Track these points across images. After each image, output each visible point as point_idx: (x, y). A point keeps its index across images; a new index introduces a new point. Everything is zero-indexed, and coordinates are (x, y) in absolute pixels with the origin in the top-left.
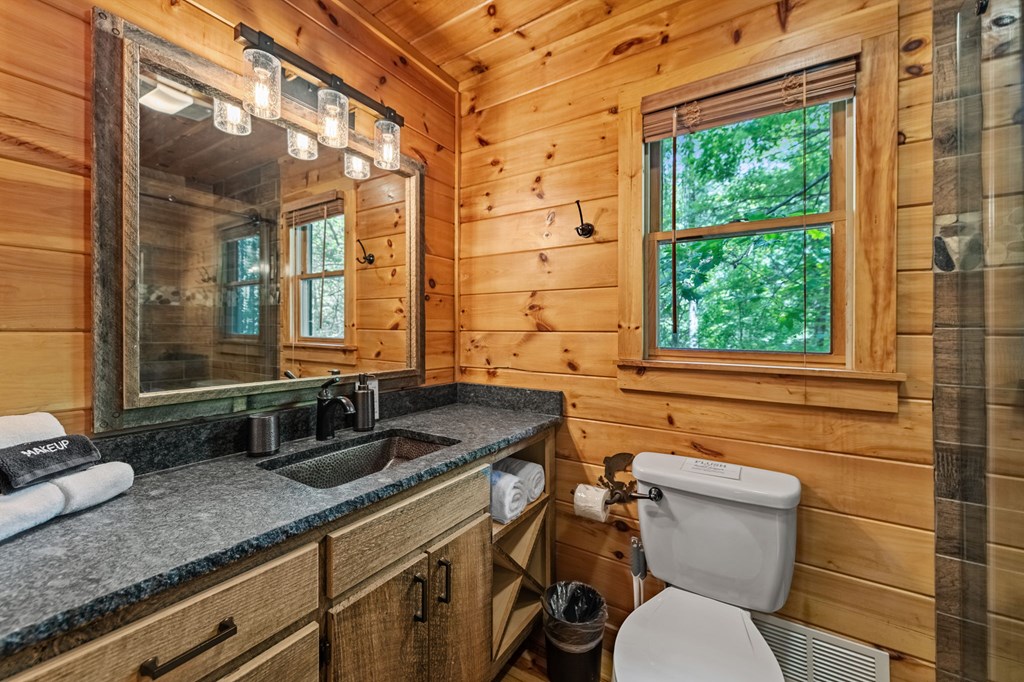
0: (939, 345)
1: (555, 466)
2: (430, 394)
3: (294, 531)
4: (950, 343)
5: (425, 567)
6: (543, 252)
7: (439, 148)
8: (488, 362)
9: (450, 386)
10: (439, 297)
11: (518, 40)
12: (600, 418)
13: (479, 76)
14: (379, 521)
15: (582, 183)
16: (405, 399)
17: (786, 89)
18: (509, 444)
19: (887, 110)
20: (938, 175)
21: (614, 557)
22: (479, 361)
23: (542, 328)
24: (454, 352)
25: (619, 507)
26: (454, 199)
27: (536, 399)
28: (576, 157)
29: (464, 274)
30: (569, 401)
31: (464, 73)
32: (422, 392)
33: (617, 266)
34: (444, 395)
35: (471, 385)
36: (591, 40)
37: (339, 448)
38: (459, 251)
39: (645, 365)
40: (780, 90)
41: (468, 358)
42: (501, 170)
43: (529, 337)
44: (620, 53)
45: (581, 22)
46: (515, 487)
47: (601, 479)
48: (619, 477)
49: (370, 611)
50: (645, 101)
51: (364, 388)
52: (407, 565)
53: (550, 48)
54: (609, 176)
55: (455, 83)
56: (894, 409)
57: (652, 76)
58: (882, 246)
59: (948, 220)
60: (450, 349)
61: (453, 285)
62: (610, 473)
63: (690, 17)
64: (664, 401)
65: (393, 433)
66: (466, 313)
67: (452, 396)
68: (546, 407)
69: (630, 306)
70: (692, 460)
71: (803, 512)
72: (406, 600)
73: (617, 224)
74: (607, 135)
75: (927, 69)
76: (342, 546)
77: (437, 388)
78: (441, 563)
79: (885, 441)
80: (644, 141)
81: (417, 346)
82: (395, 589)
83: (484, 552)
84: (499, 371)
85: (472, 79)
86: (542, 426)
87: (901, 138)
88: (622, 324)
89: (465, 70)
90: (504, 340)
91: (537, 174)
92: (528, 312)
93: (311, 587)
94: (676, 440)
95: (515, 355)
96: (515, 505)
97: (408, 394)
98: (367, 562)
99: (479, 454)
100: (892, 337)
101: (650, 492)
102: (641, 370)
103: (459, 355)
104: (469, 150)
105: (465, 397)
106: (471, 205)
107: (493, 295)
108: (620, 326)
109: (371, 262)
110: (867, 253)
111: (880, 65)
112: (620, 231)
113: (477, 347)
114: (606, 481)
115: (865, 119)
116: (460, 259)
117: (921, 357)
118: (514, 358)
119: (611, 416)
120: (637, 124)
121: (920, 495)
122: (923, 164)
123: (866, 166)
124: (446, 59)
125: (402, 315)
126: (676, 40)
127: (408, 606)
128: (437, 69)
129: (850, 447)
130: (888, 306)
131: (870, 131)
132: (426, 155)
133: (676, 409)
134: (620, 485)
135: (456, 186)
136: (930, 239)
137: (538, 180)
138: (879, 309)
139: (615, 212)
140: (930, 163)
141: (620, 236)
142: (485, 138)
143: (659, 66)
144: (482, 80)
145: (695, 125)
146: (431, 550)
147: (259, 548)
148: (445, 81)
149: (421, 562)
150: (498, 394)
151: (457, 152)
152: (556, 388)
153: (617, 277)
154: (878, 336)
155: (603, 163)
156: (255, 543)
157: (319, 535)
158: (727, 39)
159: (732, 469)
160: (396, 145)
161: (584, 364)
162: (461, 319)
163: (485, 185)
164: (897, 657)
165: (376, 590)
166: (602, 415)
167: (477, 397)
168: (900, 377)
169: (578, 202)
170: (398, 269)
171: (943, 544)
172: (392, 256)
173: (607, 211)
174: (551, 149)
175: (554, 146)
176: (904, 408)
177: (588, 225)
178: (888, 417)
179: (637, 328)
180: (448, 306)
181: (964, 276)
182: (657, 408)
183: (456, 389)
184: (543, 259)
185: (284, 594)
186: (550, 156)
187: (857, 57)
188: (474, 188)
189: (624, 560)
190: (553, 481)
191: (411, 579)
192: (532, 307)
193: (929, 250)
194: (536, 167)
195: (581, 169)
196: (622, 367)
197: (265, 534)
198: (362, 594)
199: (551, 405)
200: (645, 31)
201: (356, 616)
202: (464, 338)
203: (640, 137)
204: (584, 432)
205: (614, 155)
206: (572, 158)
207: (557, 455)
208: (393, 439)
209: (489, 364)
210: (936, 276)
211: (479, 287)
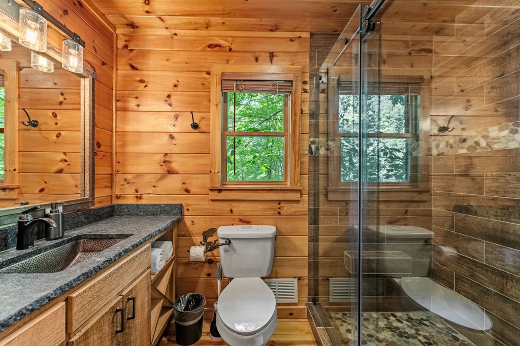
0: (310, 178)
1: (177, 241)
2: (97, 212)
3: (53, 296)
4: (312, 177)
5: (121, 303)
6: (172, 134)
7: (104, 64)
8: (137, 191)
9: (110, 207)
10: (103, 154)
11: (159, 22)
12: (201, 214)
13: (132, 30)
14: (98, 282)
15: (192, 103)
16: (81, 217)
17: (273, 85)
18: (160, 231)
19: (299, 102)
20: (310, 125)
21: (207, 277)
22: (130, 190)
23: (170, 172)
24: (112, 187)
25: (209, 253)
26: (112, 96)
27: (167, 208)
28: (190, 90)
29: (119, 141)
30: (185, 208)
31: (121, 25)
32: (93, 212)
33: (209, 144)
34: (106, 213)
35: (125, 205)
36: (198, 36)
37: (40, 252)
38: (116, 127)
39: (222, 188)
40: (270, 85)
41: (122, 190)
42: (146, 86)
43: (163, 177)
44: (211, 48)
45: (193, 27)
46: (161, 254)
47: (201, 243)
48: (210, 240)
49: (93, 334)
50: (223, 74)
51: (56, 212)
52: (112, 305)
53: (177, 31)
54: (206, 103)
55: (115, 28)
56: (299, 199)
57: (224, 64)
58: (297, 146)
59: (312, 139)
60: (109, 185)
61: (112, 146)
62: (205, 239)
63: (240, 44)
64: (229, 203)
65: (78, 238)
66: (120, 164)
67: (111, 212)
68: (173, 212)
69: (215, 163)
70: (240, 226)
71: (276, 238)
72: (112, 323)
73: (209, 125)
74: (205, 84)
75: (308, 91)
76: (78, 300)
77: (102, 208)
78: (129, 299)
79: (297, 210)
80: (222, 91)
81: (90, 184)
82: (106, 319)
83: (148, 289)
84: (143, 195)
85: (126, 29)
86: (173, 221)
87: (302, 112)
88: (212, 170)
89: (122, 23)
90: (147, 178)
91: (168, 93)
92: (162, 164)
93: (61, 328)
94: (234, 219)
95: (154, 186)
96: (161, 263)
97: (83, 214)
98: (92, 307)
99: (147, 238)
100: (299, 176)
101: (226, 242)
102: (220, 191)
103: (116, 188)
104: (123, 70)
105: (120, 212)
106: (125, 101)
107: (139, 154)
108: (211, 172)
109: (35, 126)
110: (293, 147)
111: (297, 85)
112: (211, 128)
113: (129, 183)
114: (203, 243)
115: (293, 103)
116: (116, 132)
117: (306, 182)
118: (154, 188)
119: (206, 212)
120: (219, 82)
121: (304, 225)
122: (307, 121)
123: (293, 119)
124: (110, 13)
125: (67, 163)
126: (234, 52)
127: (113, 326)
128: (103, 16)
129: (288, 213)
130: (298, 166)
131: (295, 107)
132: (95, 66)
133: (234, 206)
134: (210, 243)
135: (114, 88)
136: (308, 145)
137: (169, 96)
138: (296, 166)
139: (209, 120)
140: (308, 121)
141: (211, 131)
142: (135, 65)
143: (228, 60)
144: (133, 32)
145: (242, 90)
146: (124, 293)
147: (33, 310)
148: (108, 25)
149: (119, 301)
150: (143, 208)
151: (115, 68)
152: (178, 202)
153: (209, 149)
154: (296, 175)
155: (203, 96)
156: (30, 308)
157: (63, 298)
158: (254, 60)
159: (254, 227)
160: (80, 59)
161: (193, 190)
162: (116, 167)
163: (135, 92)
164: (299, 279)
165: (97, 322)
166: (202, 213)
167: (129, 211)
168: (301, 188)
169: (192, 112)
170: (62, 133)
171: (310, 239)
172: (56, 124)
173: (205, 118)
174: (176, 83)
175: (178, 81)
176: (302, 198)
177: (196, 123)
178: (297, 201)
179: (218, 172)
180: (108, 159)
181: (315, 157)
182: (226, 207)
183: (114, 208)
184: (172, 137)
185: (45, 336)
186: (175, 86)
187: (292, 81)
188: (127, 92)
189: (211, 276)
190: (176, 249)
191: (115, 311)
192: (165, 162)
193: (307, 148)
194: (168, 90)
195: (193, 96)
196: (211, 190)
197: (36, 301)
198: (89, 326)
199: (176, 210)
200: (222, 42)
201: (86, 339)
202: (119, 178)
203: (220, 89)
204: (193, 222)
205: (208, 93)
206: (187, 90)
207: (179, 235)
208: (79, 241)
209: (137, 192)
210: (309, 156)
211: (131, 149)
